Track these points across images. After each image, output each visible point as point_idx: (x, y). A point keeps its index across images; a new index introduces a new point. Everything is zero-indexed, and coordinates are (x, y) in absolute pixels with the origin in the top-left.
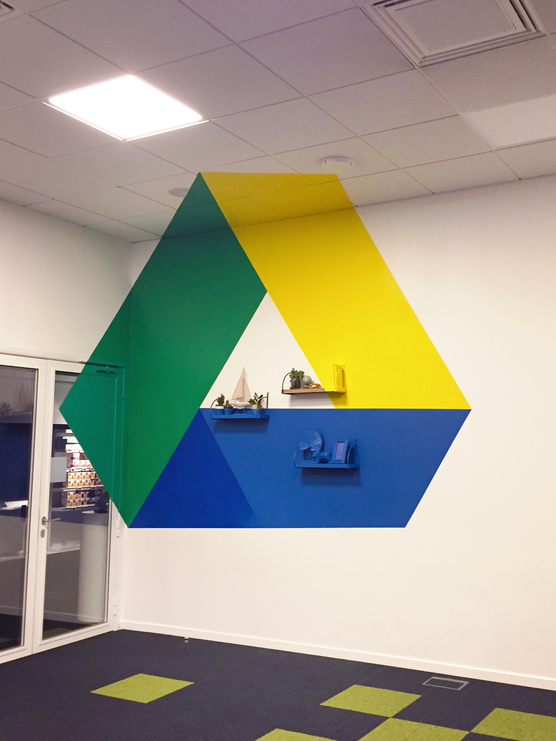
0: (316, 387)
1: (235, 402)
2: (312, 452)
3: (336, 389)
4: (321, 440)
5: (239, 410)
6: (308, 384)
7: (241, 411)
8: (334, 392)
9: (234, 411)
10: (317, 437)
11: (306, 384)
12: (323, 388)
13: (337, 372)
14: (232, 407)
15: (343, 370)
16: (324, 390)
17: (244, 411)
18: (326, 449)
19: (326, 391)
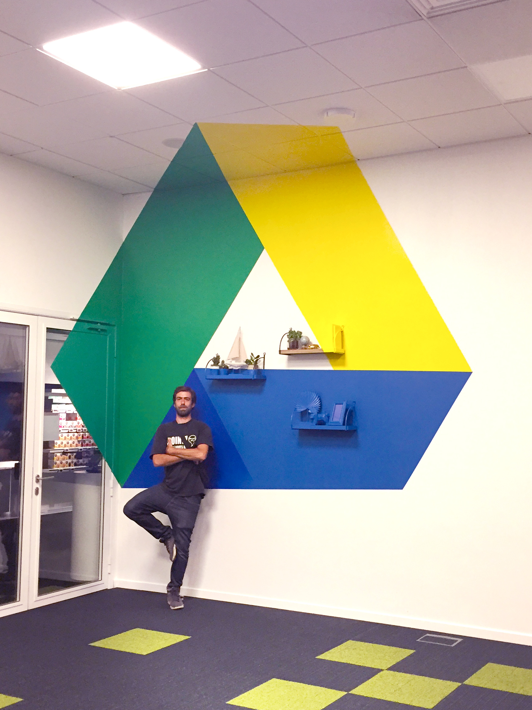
0: (314, 348)
1: (231, 362)
2: (310, 414)
3: (335, 351)
4: (319, 401)
5: (235, 370)
6: (306, 345)
7: (237, 371)
8: (333, 353)
9: (230, 371)
10: (315, 399)
11: (304, 345)
12: (322, 349)
13: (336, 332)
14: (228, 367)
15: (342, 330)
16: (323, 351)
17: (240, 371)
18: (323, 411)
19: (324, 352)
